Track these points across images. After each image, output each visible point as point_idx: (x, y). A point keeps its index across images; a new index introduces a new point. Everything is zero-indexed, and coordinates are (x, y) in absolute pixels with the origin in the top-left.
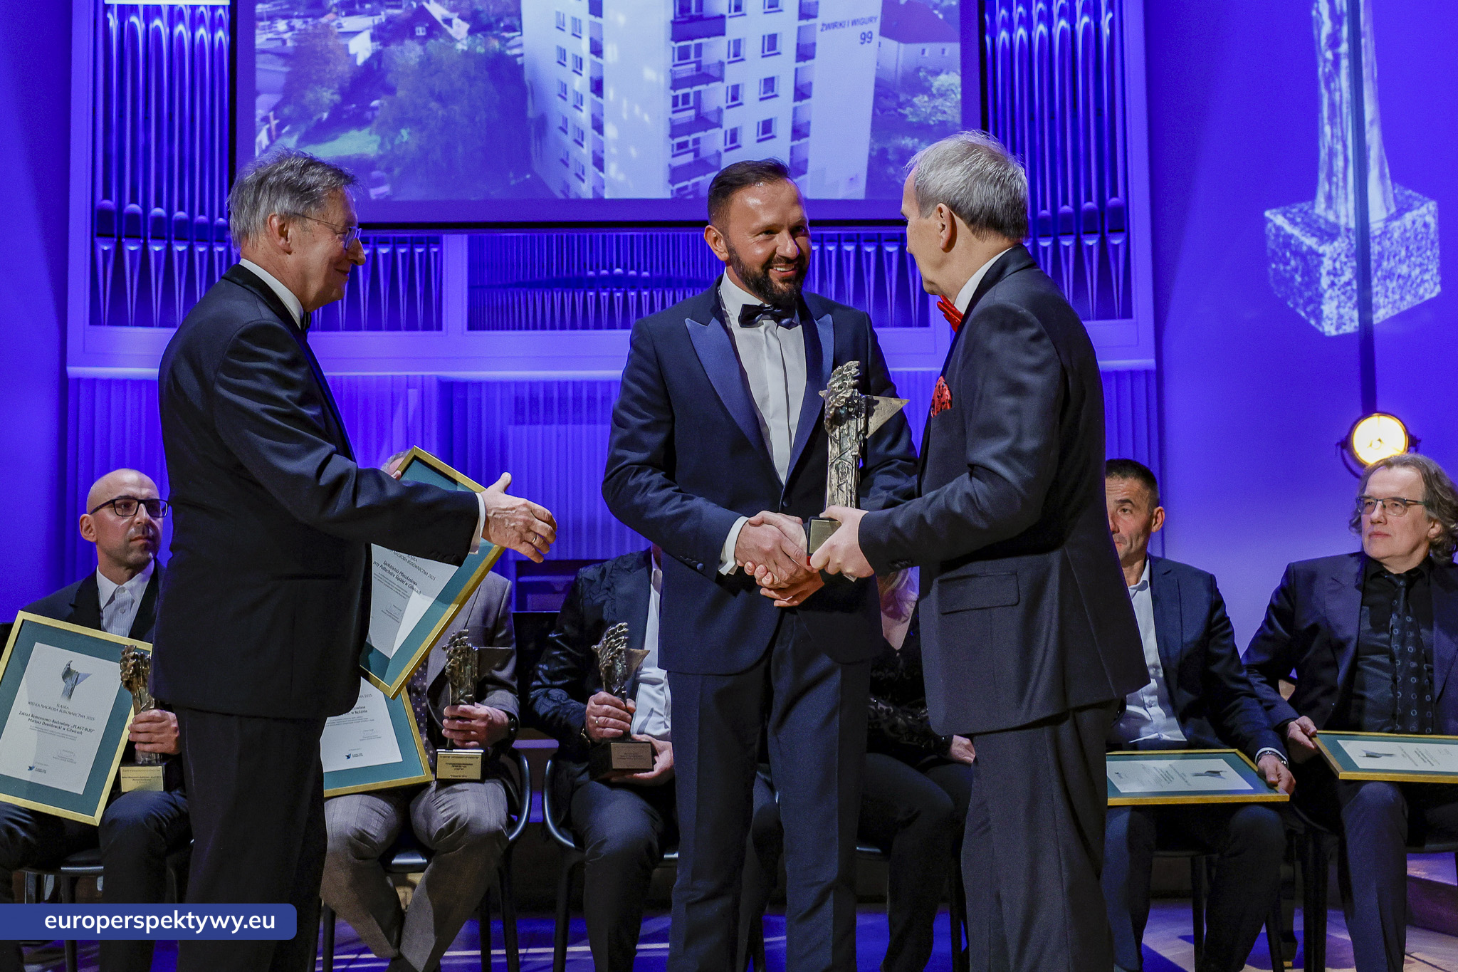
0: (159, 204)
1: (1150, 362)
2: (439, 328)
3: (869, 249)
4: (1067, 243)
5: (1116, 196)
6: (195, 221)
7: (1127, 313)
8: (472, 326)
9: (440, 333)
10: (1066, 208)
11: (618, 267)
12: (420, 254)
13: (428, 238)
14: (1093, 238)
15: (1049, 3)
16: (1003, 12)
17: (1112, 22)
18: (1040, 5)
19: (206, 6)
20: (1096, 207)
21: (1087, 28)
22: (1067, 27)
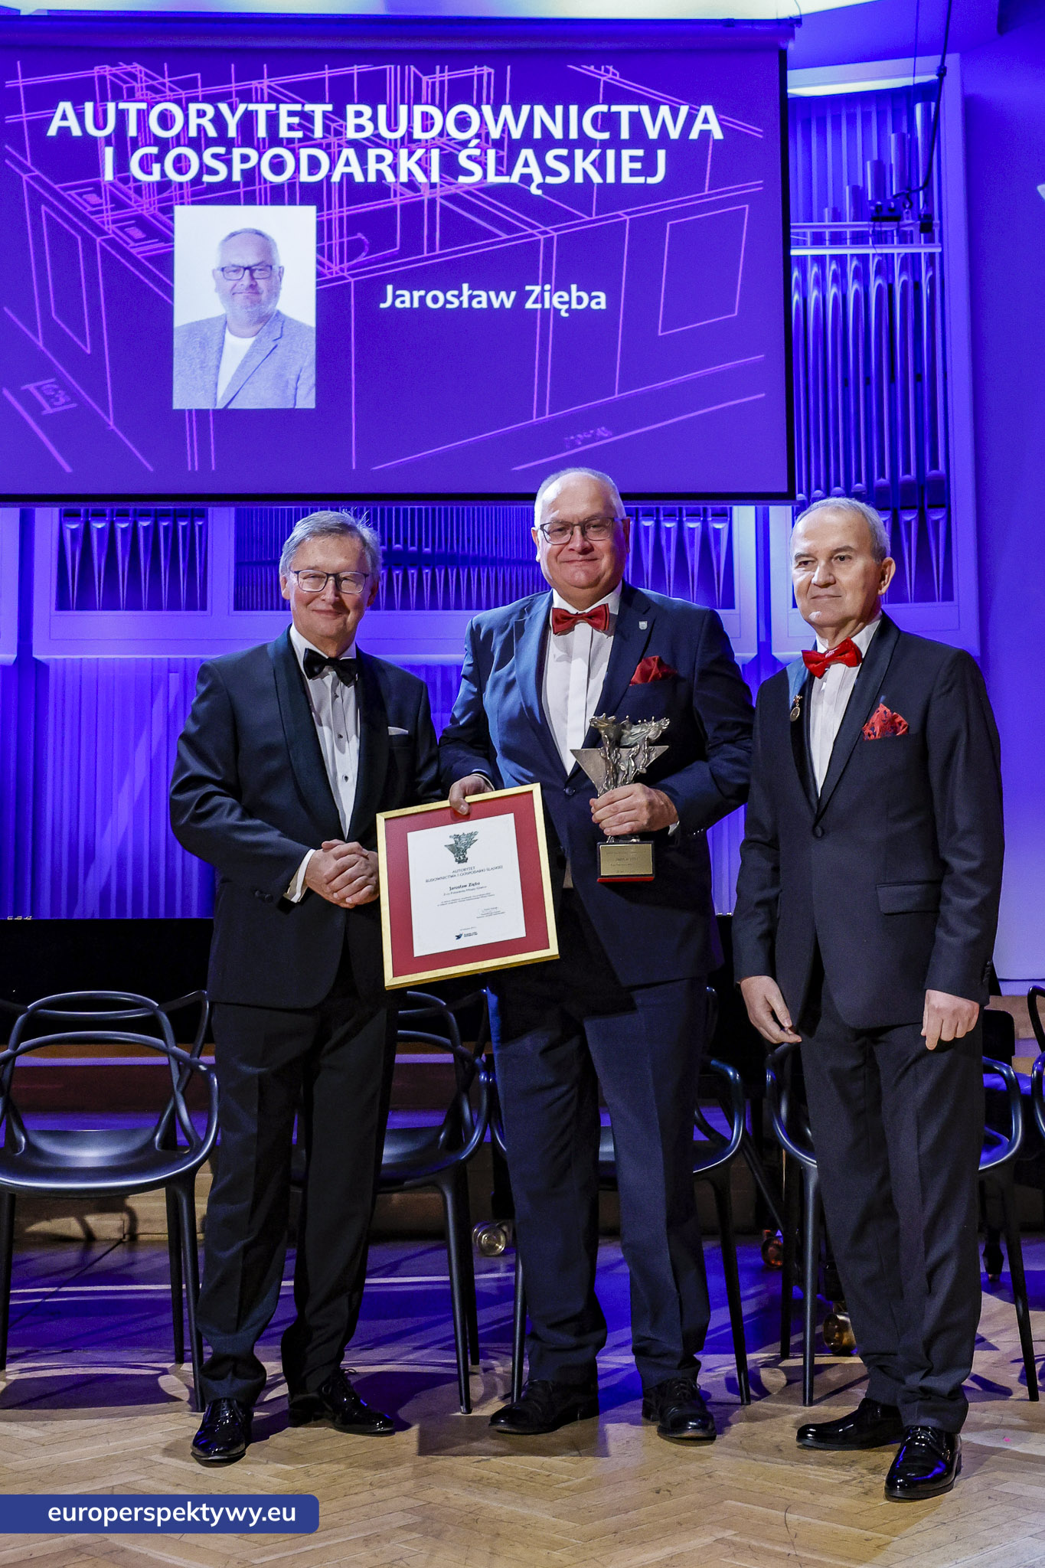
1: (973, 645)
2: (204, 608)
3: (669, 525)
5: (936, 468)
8: (238, 606)
9: (203, 613)
10: (882, 480)
11: (397, 542)
12: (184, 528)
13: (193, 510)
14: (910, 514)
15: (864, 259)
16: (815, 269)
17: (932, 281)
18: (855, 263)
20: (914, 480)
21: (904, 284)
22: (884, 285)
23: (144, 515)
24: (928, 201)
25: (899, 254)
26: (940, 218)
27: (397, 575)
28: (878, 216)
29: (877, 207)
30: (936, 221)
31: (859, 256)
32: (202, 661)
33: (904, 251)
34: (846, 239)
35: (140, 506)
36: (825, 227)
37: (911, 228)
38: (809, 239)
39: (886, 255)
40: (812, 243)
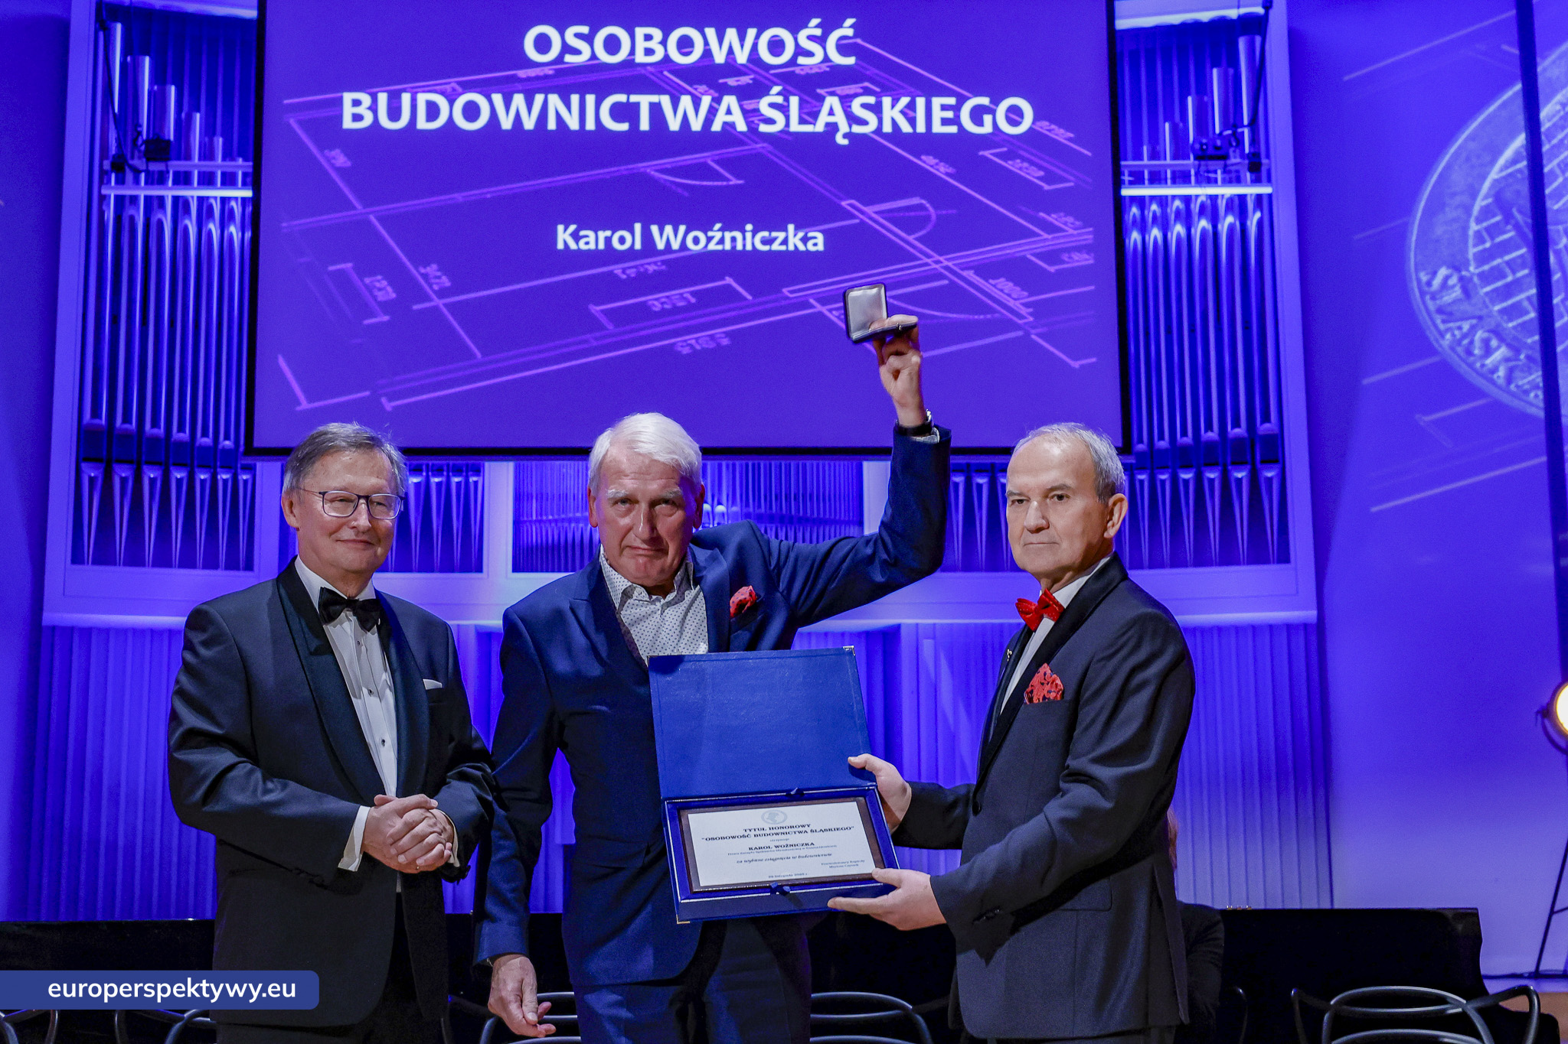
0: (156, 424)
1: (1310, 614)
2: (479, 569)
3: (981, 481)
4: (1212, 476)
5: (1269, 421)
6: (197, 444)
7: (1284, 557)
8: (517, 568)
9: (479, 575)
10: (1210, 434)
12: (458, 484)
13: (467, 465)
14: (1240, 471)
15: (1187, 200)
16: (1135, 210)
17: (1260, 223)
18: (1177, 203)
19: (215, 198)
20: (1246, 435)
21: (1231, 228)
22: (1209, 227)
24: (1254, 141)
25: (1223, 196)
26: (1268, 156)
28: (1203, 155)
29: (1202, 144)
30: (1264, 161)
31: (1179, 196)
32: (476, 627)
33: (1230, 191)
34: (1166, 179)
36: (1146, 166)
37: (1238, 167)
38: (1127, 179)
39: (1210, 195)
40: (1131, 183)
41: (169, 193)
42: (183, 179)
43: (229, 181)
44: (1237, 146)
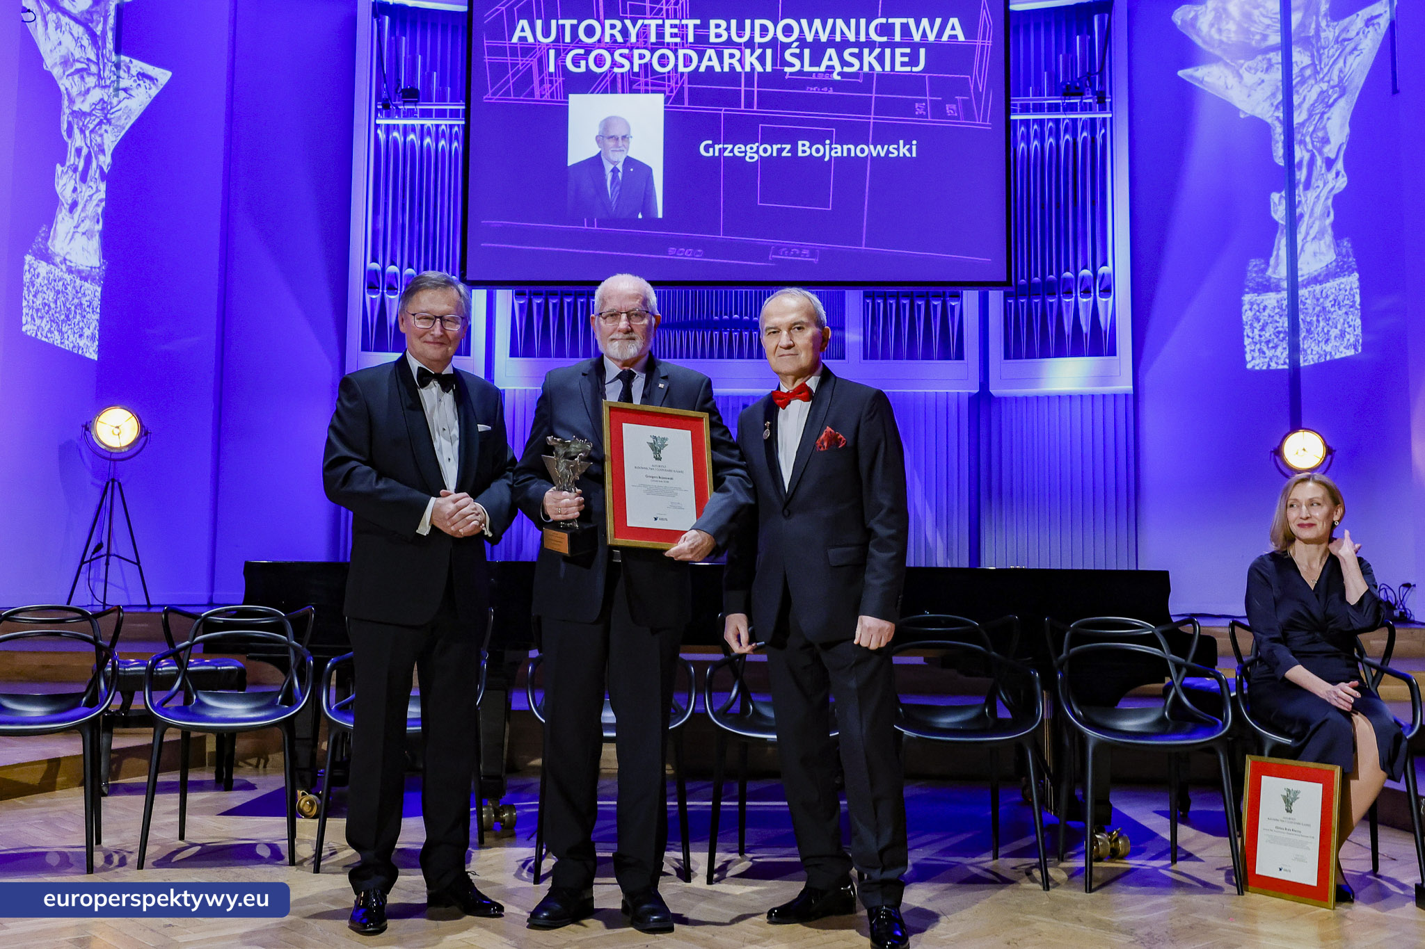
0: (410, 266)
1: (1129, 388)
3: (920, 303)
4: (1067, 300)
5: (1106, 266)
10: (1067, 274)
11: (736, 313)
14: (1086, 296)
15: (1057, 121)
16: (1023, 128)
17: (1104, 136)
18: (1051, 124)
19: (446, 125)
20: (1091, 275)
21: (1085, 138)
22: (1070, 139)
23: (568, 294)
24: (1103, 82)
25: (1081, 119)
26: (1111, 93)
27: (736, 336)
28: (1068, 93)
29: (1067, 86)
30: (1108, 95)
31: (1052, 120)
33: (1084, 116)
34: (1045, 108)
35: (565, 288)
36: (1031, 100)
37: (1091, 101)
38: (1019, 108)
39: (1072, 119)
40: (1021, 111)
41: (417, 122)
42: (426, 114)
43: (454, 114)
44: (1090, 87)
